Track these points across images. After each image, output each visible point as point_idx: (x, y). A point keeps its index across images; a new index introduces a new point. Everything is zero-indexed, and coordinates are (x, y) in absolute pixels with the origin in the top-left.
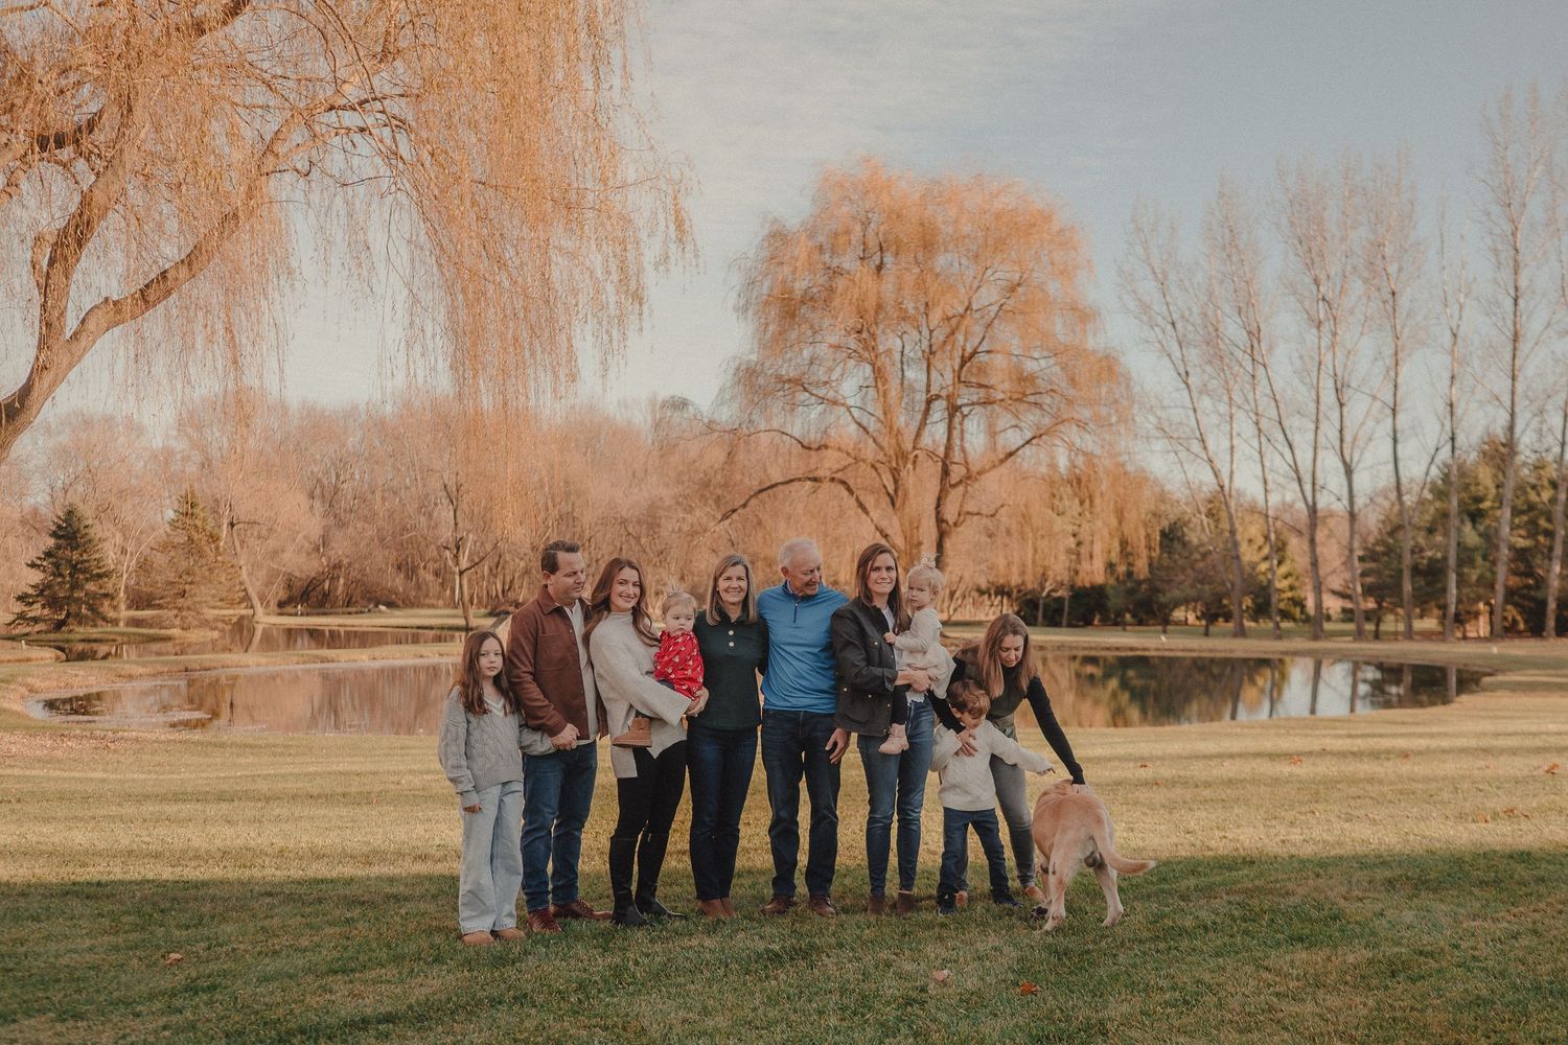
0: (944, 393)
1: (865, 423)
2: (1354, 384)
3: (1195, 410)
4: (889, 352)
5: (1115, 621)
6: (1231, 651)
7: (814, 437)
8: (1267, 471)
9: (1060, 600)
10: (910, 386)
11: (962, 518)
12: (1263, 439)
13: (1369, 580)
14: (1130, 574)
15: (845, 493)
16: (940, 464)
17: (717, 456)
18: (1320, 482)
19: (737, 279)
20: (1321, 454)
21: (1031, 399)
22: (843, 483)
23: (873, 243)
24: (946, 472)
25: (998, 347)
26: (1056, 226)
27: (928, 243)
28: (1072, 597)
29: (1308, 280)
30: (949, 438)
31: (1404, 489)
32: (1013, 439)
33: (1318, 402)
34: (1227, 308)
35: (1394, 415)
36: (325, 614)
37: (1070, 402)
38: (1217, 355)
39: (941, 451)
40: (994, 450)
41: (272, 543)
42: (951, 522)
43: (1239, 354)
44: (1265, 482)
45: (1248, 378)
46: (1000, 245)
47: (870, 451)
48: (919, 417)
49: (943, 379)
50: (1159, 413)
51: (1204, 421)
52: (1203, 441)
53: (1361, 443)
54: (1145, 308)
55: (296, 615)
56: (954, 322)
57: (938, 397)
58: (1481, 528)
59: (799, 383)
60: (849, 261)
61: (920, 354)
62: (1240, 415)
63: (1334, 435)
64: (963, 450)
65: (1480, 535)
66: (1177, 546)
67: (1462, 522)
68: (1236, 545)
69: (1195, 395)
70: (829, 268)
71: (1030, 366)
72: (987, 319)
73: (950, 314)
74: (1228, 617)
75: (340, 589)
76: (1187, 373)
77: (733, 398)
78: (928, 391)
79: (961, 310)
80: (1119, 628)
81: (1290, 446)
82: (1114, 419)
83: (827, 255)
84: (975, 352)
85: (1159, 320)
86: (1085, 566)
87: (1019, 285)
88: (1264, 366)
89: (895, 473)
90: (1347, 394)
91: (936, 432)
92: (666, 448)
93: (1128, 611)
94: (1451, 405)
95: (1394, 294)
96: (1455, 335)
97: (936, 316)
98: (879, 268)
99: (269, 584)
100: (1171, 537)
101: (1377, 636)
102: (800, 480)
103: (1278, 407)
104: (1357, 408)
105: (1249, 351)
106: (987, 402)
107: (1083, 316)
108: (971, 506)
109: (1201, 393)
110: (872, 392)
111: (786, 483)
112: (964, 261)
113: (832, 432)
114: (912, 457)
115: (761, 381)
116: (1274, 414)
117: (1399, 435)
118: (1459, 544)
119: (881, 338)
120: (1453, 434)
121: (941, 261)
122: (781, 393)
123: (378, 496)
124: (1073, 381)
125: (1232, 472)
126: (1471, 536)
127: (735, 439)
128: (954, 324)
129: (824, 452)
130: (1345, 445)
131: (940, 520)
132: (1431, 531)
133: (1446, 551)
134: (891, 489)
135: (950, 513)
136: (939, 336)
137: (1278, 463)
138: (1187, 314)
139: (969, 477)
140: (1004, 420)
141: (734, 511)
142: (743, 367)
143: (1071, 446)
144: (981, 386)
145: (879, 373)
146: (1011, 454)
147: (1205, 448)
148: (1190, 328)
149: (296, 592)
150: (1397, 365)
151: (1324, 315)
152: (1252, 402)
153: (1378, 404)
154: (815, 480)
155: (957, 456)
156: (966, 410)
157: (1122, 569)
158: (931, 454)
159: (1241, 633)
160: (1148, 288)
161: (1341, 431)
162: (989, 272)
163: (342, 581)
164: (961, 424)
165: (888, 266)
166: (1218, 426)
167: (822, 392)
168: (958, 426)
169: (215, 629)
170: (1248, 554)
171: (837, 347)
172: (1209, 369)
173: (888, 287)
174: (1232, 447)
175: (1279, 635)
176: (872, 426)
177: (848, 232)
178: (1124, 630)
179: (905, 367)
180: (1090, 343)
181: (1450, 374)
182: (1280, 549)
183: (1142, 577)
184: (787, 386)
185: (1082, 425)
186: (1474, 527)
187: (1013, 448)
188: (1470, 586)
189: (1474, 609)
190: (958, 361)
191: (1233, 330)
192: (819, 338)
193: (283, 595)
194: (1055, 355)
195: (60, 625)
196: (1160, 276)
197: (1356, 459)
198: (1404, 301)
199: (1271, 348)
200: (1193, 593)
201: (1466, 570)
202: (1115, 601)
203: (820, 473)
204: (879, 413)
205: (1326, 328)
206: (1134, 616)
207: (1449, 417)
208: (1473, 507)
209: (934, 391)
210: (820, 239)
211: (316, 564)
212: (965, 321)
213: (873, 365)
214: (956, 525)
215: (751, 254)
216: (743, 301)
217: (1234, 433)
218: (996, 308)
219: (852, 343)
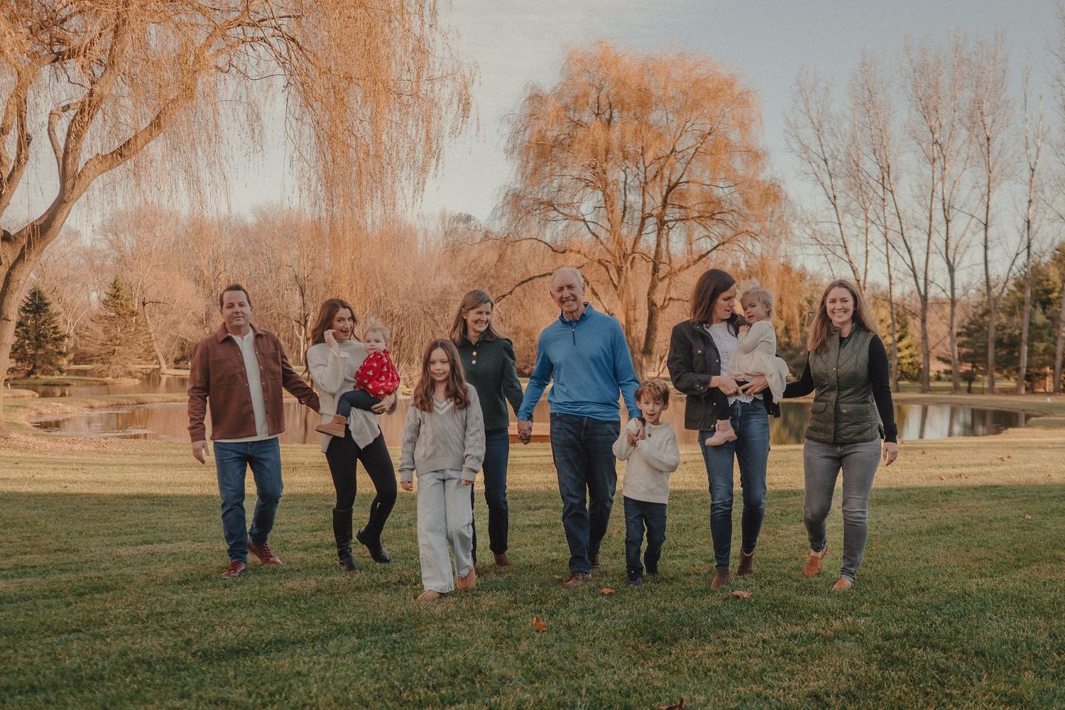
0: (655, 212)
1: (598, 233)
2: (957, 206)
3: (840, 224)
4: (615, 182)
7: (560, 243)
8: (892, 269)
10: (631, 207)
11: (667, 303)
12: (889, 246)
13: (964, 350)
16: (651, 264)
17: (492, 256)
18: (930, 278)
19: (506, 129)
20: (932, 257)
21: (718, 216)
23: (604, 102)
24: (655, 270)
25: (693, 178)
26: (737, 90)
27: (644, 101)
29: (926, 129)
30: (658, 245)
31: (992, 284)
32: (705, 245)
33: (931, 220)
34: (865, 150)
35: (986, 229)
37: (746, 219)
38: (857, 183)
39: (652, 254)
40: (691, 254)
41: (170, 318)
42: (659, 306)
43: (874, 184)
44: (890, 278)
45: (879, 201)
46: (696, 105)
47: (601, 254)
48: (636, 229)
49: (655, 201)
50: (814, 226)
51: (846, 232)
52: (845, 247)
53: (961, 249)
54: (805, 148)
56: (662, 160)
57: (651, 215)
58: (1049, 312)
59: (550, 204)
60: (587, 116)
61: (637, 183)
62: (873, 228)
63: (941, 244)
64: (669, 253)
65: (1048, 318)
67: (1034, 306)
69: (840, 214)
70: (572, 121)
71: (719, 192)
72: (688, 157)
73: (660, 155)
76: (835, 197)
77: (503, 215)
78: (643, 211)
79: (669, 152)
81: (909, 251)
82: (777, 232)
83: (571, 112)
84: (676, 184)
85: (815, 157)
87: (709, 134)
88: (892, 192)
89: (619, 269)
90: (952, 213)
91: (649, 240)
92: (454, 251)
94: (1029, 222)
95: (988, 139)
96: (1033, 170)
97: (650, 156)
98: (609, 121)
99: (169, 347)
101: (969, 391)
103: (901, 222)
104: (960, 223)
105: (881, 181)
106: (686, 219)
107: (755, 156)
108: (673, 294)
109: (844, 212)
110: (603, 211)
111: (541, 276)
112: (670, 117)
113: (574, 239)
114: (631, 258)
115: (524, 202)
116: (898, 228)
117: (989, 244)
118: (1031, 324)
119: (610, 172)
120: (1029, 243)
121: (655, 116)
122: (538, 212)
125: (866, 270)
126: (1040, 318)
127: (505, 245)
128: (662, 162)
129: (567, 254)
130: (950, 251)
131: (652, 304)
132: (1011, 314)
133: (1021, 329)
134: (615, 279)
135: (659, 298)
136: (652, 171)
137: (899, 264)
138: (836, 153)
139: (671, 274)
140: (699, 231)
141: (504, 296)
142: (511, 193)
143: (744, 250)
144: (681, 207)
145: (607, 197)
146: (703, 256)
147: (847, 253)
148: (838, 163)
150: (989, 191)
151: (937, 154)
152: (882, 219)
153: (974, 220)
155: (664, 259)
156: (670, 224)
158: (644, 256)
160: (808, 134)
161: (947, 240)
162: (688, 124)
164: (667, 234)
165: (615, 119)
166: (857, 236)
167: (567, 211)
168: (665, 236)
169: (135, 377)
171: (577, 179)
172: (851, 194)
173: (615, 134)
174: (867, 252)
175: (898, 389)
176: (603, 235)
177: (586, 95)
179: (627, 193)
180: (761, 177)
181: (1028, 199)
182: (903, 327)
184: (542, 206)
185: (754, 236)
186: (1044, 313)
187: (704, 253)
188: (1040, 355)
189: (1043, 371)
190: (665, 189)
191: (870, 166)
192: (564, 172)
193: (177, 354)
194: (736, 185)
195: (30, 373)
196: (817, 124)
197: (957, 262)
198: (996, 145)
199: (897, 179)
201: (1036, 344)
204: (608, 226)
205: (938, 164)
207: (1026, 231)
208: (1044, 297)
209: (647, 210)
210: (568, 100)
211: (201, 333)
212: (672, 160)
213: (604, 191)
214: (663, 307)
215: (517, 112)
216: (510, 146)
217: (869, 242)
218: (692, 151)
219: (588, 175)
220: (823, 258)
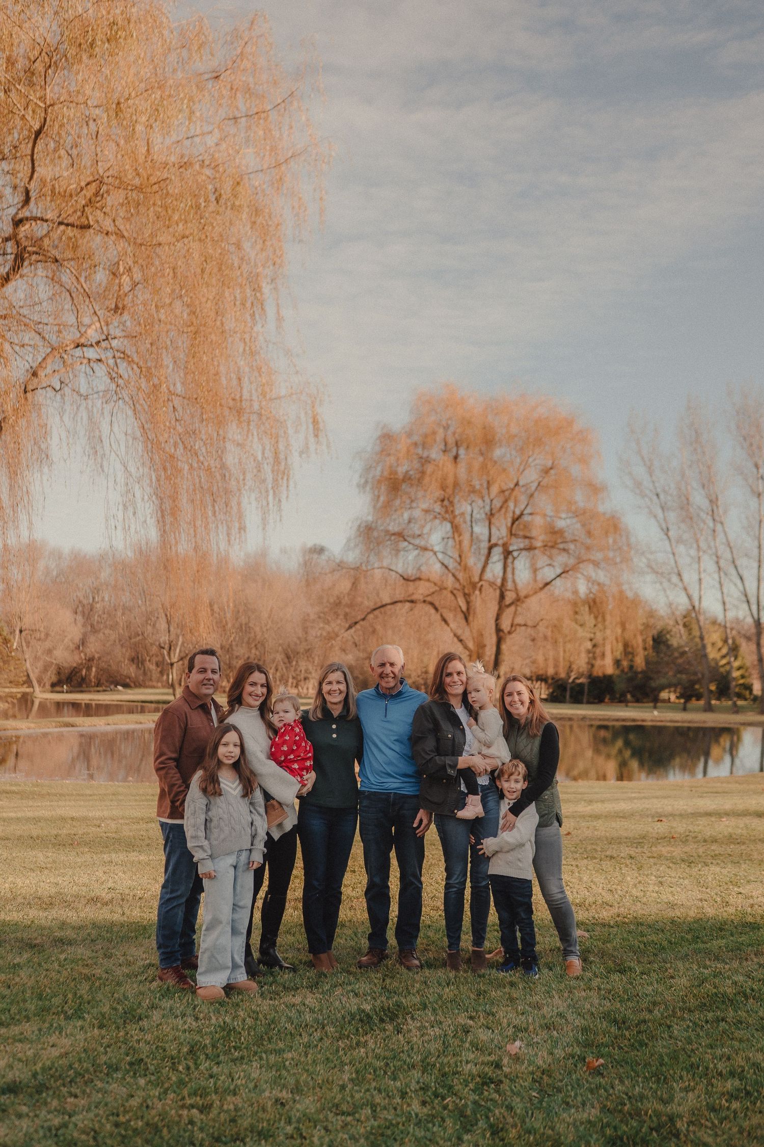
0: (500, 542)
1: (446, 562)
3: (674, 554)
4: (463, 514)
5: (621, 700)
6: (704, 722)
7: (411, 572)
8: (725, 595)
9: (581, 685)
10: (477, 538)
11: (513, 628)
12: (722, 574)
14: (631, 667)
15: (433, 611)
16: (498, 592)
17: (345, 586)
19: (359, 466)
21: (561, 546)
22: (432, 604)
23: (451, 441)
24: (502, 597)
25: (538, 511)
27: (489, 441)
28: (590, 683)
29: (751, 465)
30: (505, 573)
32: (548, 573)
34: (694, 484)
36: (82, 692)
37: (588, 548)
38: (689, 516)
39: (499, 582)
40: (535, 580)
41: (48, 644)
42: (506, 631)
43: (704, 515)
44: (724, 603)
45: (710, 532)
46: (538, 442)
47: (450, 582)
48: (483, 559)
49: (501, 532)
50: (649, 556)
51: (681, 561)
52: (680, 575)
54: (638, 484)
55: (63, 692)
56: (507, 493)
57: (496, 545)
59: (401, 535)
60: (435, 453)
61: (484, 516)
64: (514, 581)
66: (663, 647)
68: (704, 647)
69: (674, 544)
70: (421, 458)
71: (560, 524)
72: (530, 492)
73: (505, 488)
74: (699, 697)
75: (93, 674)
76: (668, 528)
77: (356, 546)
78: (490, 541)
79: (512, 486)
80: (623, 704)
81: (741, 578)
82: (618, 560)
83: (420, 449)
84: (522, 514)
85: (647, 492)
86: (598, 663)
87: (551, 468)
88: (722, 523)
89: (466, 596)
91: (495, 569)
92: (311, 580)
93: (629, 692)
97: (495, 490)
98: (456, 458)
99: (45, 669)
100: (659, 641)
102: (401, 602)
103: (732, 552)
105: (710, 513)
106: (530, 549)
107: (595, 489)
108: (519, 620)
109: (678, 542)
110: (451, 542)
111: (393, 603)
112: (514, 452)
113: (423, 568)
114: (479, 586)
115: (375, 534)
116: (729, 556)
119: (457, 506)
121: (498, 453)
122: (389, 542)
123: (119, 613)
124: (589, 533)
127: (357, 574)
128: (506, 495)
129: (417, 583)
131: (498, 630)
134: (464, 608)
135: (505, 625)
136: (497, 503)
137: (733, 590)
138: (667, 488)
139: (518, 600)
140: (542, 560)
141: (356, 623)
142: (363, 525)
143: (589, 579)
144: (526, 537)
145: (456, 528)
146: (548, 584)
147: (681, 580)
148: (669, 498)
149: (63, 677)
152: (714, 548)
154: (412, 602)
155: (510, 585)
156: (515, 554)
157: (625, 664)
158: (492, 584)
159: (709, 708)
160: (640, 471)
162: (531, 460)
163: (94, 669)
164: (513, 563)
165: (462, 456)
167: (417, 541)
168: (510, 565)
170: (712, 654)
171: (427, 511)
172: (683, 526)
173: (462, 470)
174: (700, 580)
175: (736, 710)
176: (452, 565)
177: (434, 433)
178: (627, 706)
179: (474, 525)
180: (601, 509)
182: (734, 650)
183: (639, 670)
184: (393, 538)
185: (596, 564)
187: (548, 580)
190: (509, 521)
191: (699, 499)
192: (414, 505)
193: (54, 679)
194: (577, 516)
196: (648, 463)
199: (725, 512)
200: (674, 681)
202: (620, 686)
203: (414, 597)
204: (456, 556)
206: (633, 696)
209: (493, 541)
210: (416, 438)
211: (77, 658)
212: (515, 493)
213: (452, 523)
214: (509, 633)
215: (369, 449)
216: (363, 481)
217: (702, 569)
218: (536, 484)
219: (437, 508)
220: (658, 586)
